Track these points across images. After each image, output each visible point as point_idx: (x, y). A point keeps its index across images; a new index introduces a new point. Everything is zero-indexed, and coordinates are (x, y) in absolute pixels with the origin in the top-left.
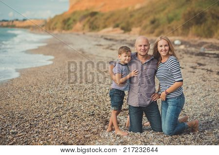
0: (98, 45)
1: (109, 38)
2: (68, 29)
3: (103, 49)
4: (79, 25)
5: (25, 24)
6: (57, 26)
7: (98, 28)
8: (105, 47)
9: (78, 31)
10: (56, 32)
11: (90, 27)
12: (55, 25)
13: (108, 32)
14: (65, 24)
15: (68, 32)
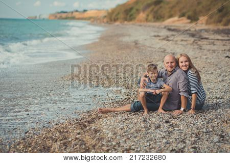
0: (155, 36)
1: (173, 28)
2: (131, 20)
3: (160, 40)
4: (142, 15)
5: (86, 15)
6: (119, 16)
7: (163, 18)
8: (161, 38)
9: (141, 21)
10: (117, 23)
11: (154, 17)
12: (117, 15)
13: (174, 22)
14: (127, 14)
15: (131, 23)
